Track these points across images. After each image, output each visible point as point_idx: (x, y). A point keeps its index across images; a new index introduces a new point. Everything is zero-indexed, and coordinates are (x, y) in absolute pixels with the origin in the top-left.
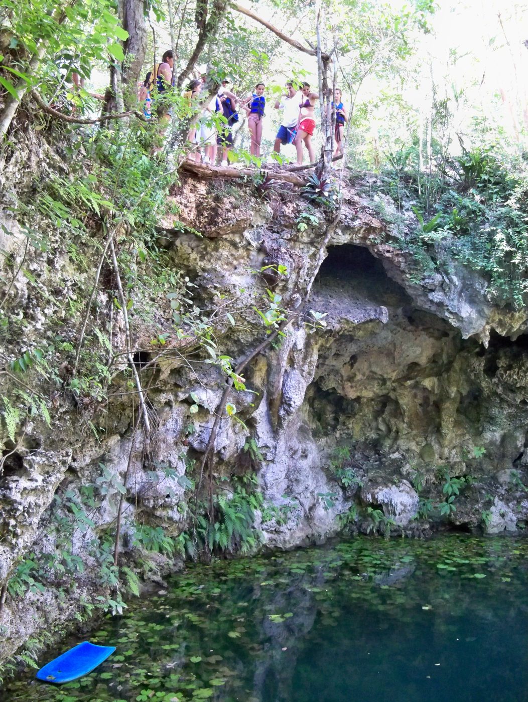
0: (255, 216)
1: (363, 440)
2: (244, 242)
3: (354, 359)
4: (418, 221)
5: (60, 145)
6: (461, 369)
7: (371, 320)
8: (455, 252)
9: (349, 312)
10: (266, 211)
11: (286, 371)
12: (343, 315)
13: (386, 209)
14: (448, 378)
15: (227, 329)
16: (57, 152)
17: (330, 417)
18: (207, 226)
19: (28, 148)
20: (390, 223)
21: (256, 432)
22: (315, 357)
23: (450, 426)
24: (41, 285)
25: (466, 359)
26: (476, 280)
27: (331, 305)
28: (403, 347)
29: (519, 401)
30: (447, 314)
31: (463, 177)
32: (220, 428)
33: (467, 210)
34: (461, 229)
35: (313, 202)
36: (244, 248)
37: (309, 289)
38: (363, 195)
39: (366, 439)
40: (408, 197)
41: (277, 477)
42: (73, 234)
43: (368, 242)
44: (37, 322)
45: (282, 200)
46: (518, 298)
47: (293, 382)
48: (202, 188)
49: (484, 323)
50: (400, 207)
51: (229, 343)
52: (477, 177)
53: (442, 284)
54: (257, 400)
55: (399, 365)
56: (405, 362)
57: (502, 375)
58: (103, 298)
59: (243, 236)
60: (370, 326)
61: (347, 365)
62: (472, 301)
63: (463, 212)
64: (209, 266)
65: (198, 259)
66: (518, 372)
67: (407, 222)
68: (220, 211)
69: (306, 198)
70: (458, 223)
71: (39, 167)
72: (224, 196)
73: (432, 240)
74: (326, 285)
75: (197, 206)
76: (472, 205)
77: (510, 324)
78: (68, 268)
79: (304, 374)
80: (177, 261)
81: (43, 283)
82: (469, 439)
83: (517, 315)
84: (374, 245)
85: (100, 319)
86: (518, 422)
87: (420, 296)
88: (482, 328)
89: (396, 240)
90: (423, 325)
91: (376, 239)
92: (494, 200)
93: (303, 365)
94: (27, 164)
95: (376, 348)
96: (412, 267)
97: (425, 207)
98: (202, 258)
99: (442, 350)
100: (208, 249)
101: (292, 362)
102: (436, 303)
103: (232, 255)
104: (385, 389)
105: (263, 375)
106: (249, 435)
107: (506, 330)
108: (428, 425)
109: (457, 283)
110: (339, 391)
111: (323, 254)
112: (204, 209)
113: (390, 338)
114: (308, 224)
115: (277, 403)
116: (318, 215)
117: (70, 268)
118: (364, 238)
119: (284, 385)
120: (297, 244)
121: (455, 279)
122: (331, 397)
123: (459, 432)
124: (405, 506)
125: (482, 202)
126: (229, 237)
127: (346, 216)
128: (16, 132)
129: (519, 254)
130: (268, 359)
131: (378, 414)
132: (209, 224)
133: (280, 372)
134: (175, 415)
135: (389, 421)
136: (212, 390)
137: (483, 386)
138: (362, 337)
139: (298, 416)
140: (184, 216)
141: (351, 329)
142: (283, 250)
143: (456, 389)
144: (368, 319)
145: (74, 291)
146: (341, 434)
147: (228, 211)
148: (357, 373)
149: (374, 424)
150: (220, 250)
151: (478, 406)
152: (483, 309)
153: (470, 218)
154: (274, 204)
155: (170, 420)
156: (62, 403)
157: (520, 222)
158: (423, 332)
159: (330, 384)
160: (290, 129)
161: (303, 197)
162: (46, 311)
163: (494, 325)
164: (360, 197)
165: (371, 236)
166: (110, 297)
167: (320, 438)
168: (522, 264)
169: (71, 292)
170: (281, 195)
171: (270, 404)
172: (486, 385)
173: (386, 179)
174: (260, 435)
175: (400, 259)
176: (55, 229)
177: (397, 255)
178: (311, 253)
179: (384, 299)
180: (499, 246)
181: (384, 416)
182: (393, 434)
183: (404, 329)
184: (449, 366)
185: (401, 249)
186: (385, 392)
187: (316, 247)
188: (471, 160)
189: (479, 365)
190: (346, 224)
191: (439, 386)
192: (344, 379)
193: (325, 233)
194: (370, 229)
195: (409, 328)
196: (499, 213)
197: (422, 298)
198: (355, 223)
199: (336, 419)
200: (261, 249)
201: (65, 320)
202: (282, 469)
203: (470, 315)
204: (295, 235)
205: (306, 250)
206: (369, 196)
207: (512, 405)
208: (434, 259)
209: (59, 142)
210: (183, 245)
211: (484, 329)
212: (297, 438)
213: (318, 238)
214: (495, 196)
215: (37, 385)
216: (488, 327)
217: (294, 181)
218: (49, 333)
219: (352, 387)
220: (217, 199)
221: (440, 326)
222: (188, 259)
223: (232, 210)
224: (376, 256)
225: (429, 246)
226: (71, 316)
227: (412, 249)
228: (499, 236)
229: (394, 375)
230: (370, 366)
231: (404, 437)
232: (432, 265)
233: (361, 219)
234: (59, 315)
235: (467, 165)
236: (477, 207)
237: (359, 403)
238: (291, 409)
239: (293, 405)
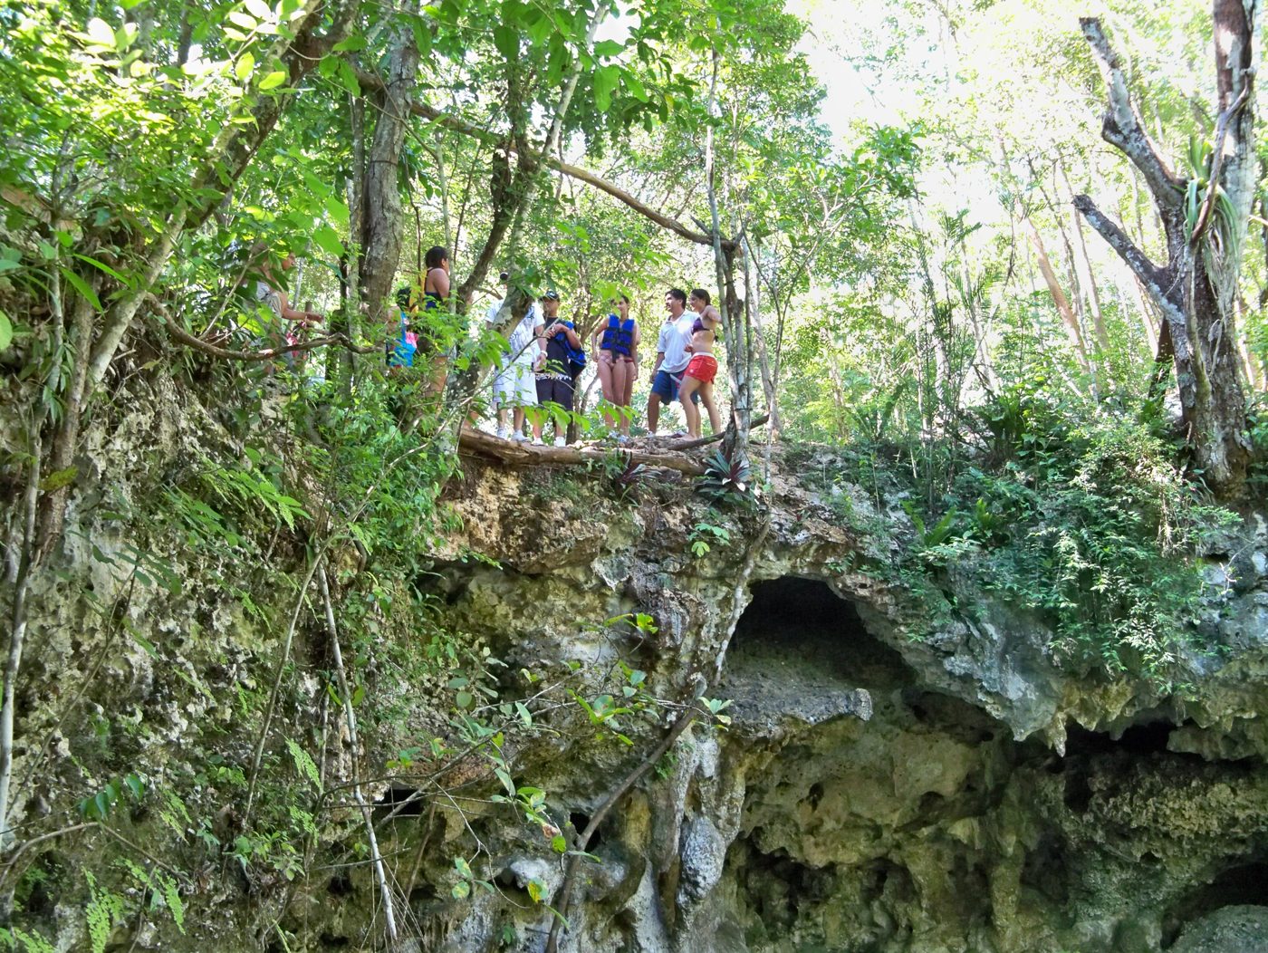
0: (612, 532)
1: (845, 946)
2: (594, 582)
3: (817, 791)
4: (914, 526)
5: (228, 406)
6: (1021, 801)
7: (841, 717)
8: (986, 579)
9: (798, 702)
10: (631, 524)
11: (685, 819)
12: (787, 709)
13: (855, 508)
14: (999, 818)
15: (569, 743)
16: (220, 419)
17: (779, 904)
18: (523, 554)
19: (154, 407)
20: (863, 533)
21: (636, 938)
22: (740, 791)
23: (1011, 911)
24: (181, 659)
25: (1029, 779)
26: (1031, 628)
27: (765, 690)
28: (908, 764)
29: (1139, 855)
30: (980, 696)
31: (992, 443)
32: (566, 932)
33: (1003, 501)
34: (995, 536)
35: (718, 503)
36: (594, 593)
37: (719, 663)
38: (812, 486)
39: (852, 945)
40: (894, 484)
42: (250, 567)
43: (825, 571)
44: (171, 729)
45: (662, 502)
46: (1111, 657)
47: (700, 839)
48: (512, 486)
49: (1053, 708)
50: (881, 504)
51: (577, 771)
52: (1017, 439)
53: (968, 639)
54: (634, 874)
55: (903, 798)
56: (914, 792)
57: (1100, 807)
58: (310, 684)
59: (591, 570)
60: (840, 728)
61: (806, 802)
62: (1026, 667)
63: (996, 504)
64: (531, 628)
65: (511, 616)
66: (1131, 799)
67: (895, 530)
68: (545, 525)
69: (706, 497)
70: (988, 525)
71: (176, 442)
72: (552, 498)
73: (942, 559)
74: (754, 655)
75: (503, 518)
76: (1011, 491)
77: (1103, 708)
78: (240, 630)
79: (721, 822)
80: (472, 620)
81: (188, 657)
82: (1050, 936)
83: (1114, 688)
84: (836, 575)
85: (301, 724)
86: (1144, 898)
87: (928, 665)
88: (1049, 719)
89: (875, 563)
90: (942, 720)
91: (838, 564)
92: (1050, 478)
93: (717, 807)
94: (151, 436)
95: (856, 768)
96: (910, 612)
97: (926, 502)
98: (518, 613)
99: (983, 766)
100: (529, 596)
101: (695, 801)
102: (960, 677)
103: (573, 606)
104: (880, 846)
105: (643, 828)
106: (622, 944)
107: (1097, 720)
108: (969, 910)
109: (995, 637)
110: (794, 854)
111: (742, 599)
112: (515, 522)
113: (881, 748)
114: (711, 543)
115: (673, 879)
116: (728, 525)
117: (245, 631)
118: (817, 564)
119: (682, 845)
120: (694, 581)
121: (991, 629)
122: (780, 867)
123: (1030, 923)
125: (1029, 485)
126: (565, 572)
127: (781, 525)
128: (131, 379)
129: (1105, 575)
130: (649, 798)
131: (871, 894)
132: (527, 550)
133: (673, 821)
134: (477, 910)
135: (893, 907)
136: (547, 860)
137: (1067, 829)
138: (828, 750)
139: (715, 904)
140: (479, 536)
141: (804, 735)
142: (667, 593)
143: (1014, 838)
144: (835, 713)
145: (251, 671)
146: (802, 937)
147: (560, 524)
148: (825, 818)
149: (864, 915)
150: (551, 597)
151: (1063, 870)
152: (1048, 682)
153: (1009, 515)
154: (646, 509)
155: (469, 919)
156: (220, 886)
157: (1100, 514)
158: (943, 734)
159: (774, 841)
160: (675, 374)
161: (701, 495)
162: (191, 708)
163: (1073, 712)
164: (807, 489)
165: (829, 560)
166: (323, 684)
167: (761, 945)
168: (1113, 592)
169: (244, 674)
170: (659, 493)
171: (660, 883)
172: (1073, 828)
173: (853, 454)
174: (643, 943)
175: (886, 599)
176: (214, 558)
177: (880, 592)
178: (720, 596)
179: (864, 677)
180: (1066, 562)
181: (882, 898)
182: (902, 933)
183: (907, 730)
184: (998, 797)
185: (886, 581)
186: (880, 851)
187: (729, 586)
188: (1002, 410)
189: (1055, 789)
190: (782, 540)
191: (981, 833)
192: (802, 830)
193: (744, 559)
194: (826, 547)
195: (915, 728)
196: (1061, 501)
197: (933, 669)
198: (797, 538)
199: (792, 908)
200: (626, 593)
201: (232, 727)
203: (1025, 694)
204: (690, 565)
205: (710, 592)
206: (823, 487)
207: (1128, 865)
208: (948, 595)
209: (225, 401)
210: (482, 591)
211: (1054, 720)
212: (715, 946)
213: (732, 568)
214: (1051, 471)
215: (168, 850)
216: (1061, 716)
217: (683, 465)
218: (199, 751)
219: (817, 845)
220: (539, 503)
221: (975, 720)
222: (492, 615)
223: (567, 523)
224: (841, 596)
225: (937, 572)
226: (244, 718)
227: (906, 578)
228: (1065, 543)
229: (895, 819)
230: (849, 802)
231: (923, 937)
232: (945, 606)
233: (808, 529)
234: (218, 716)
235: (995, 419)
236: (1020, 494)
237: (834, 875)
238: (699, 890)
239: (702, 883)
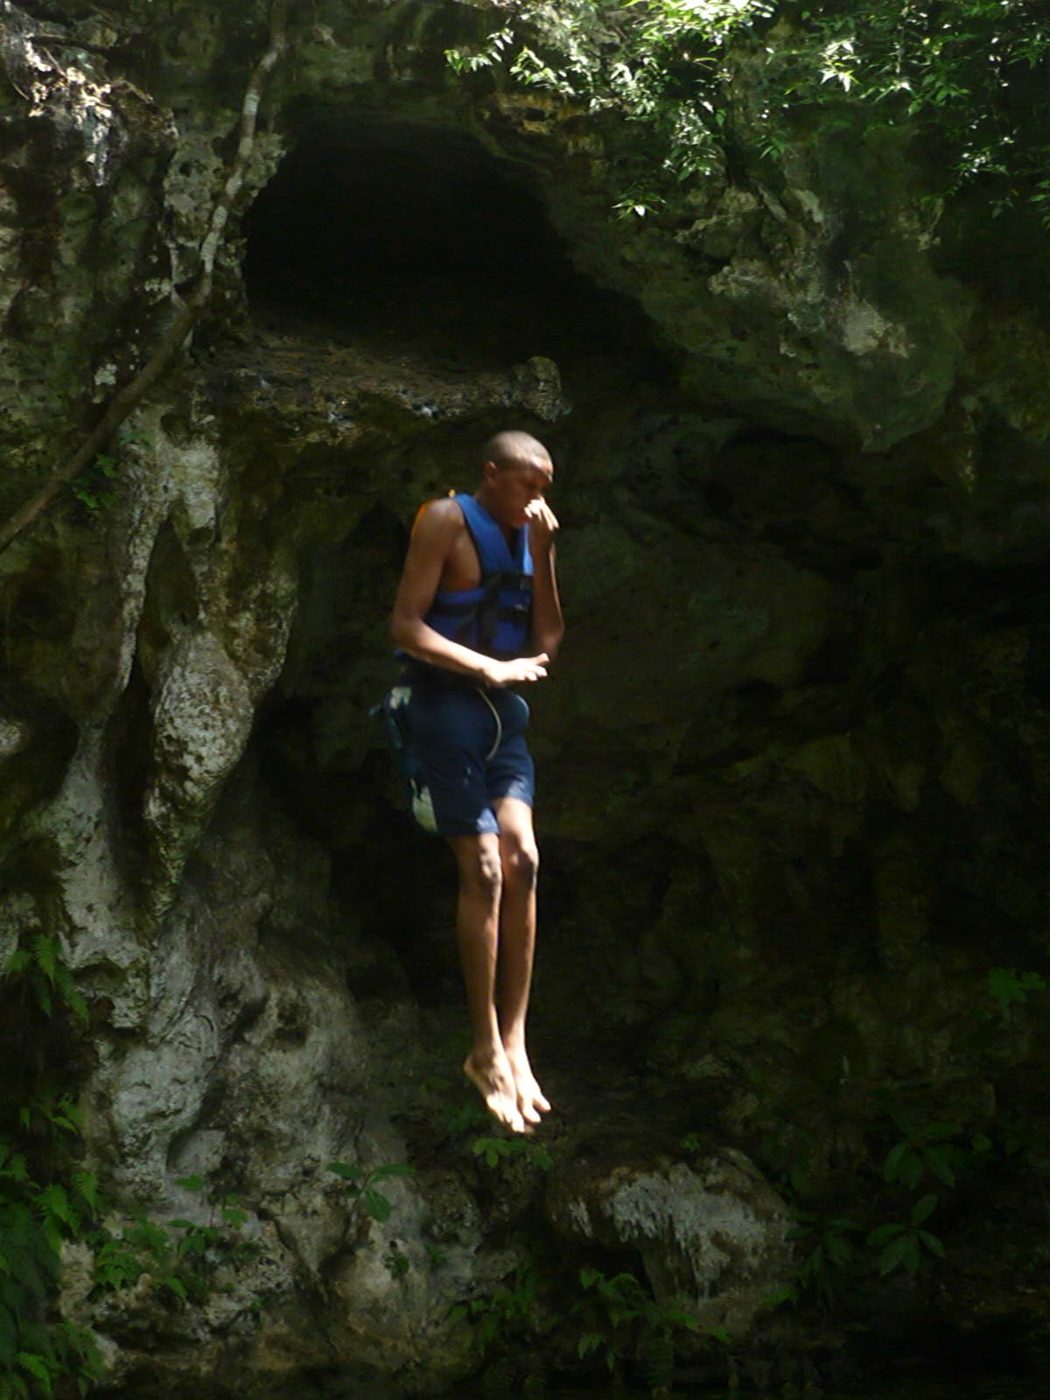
11: (149, 618)
12: (372, 385)
21: (62, 907)
41: (160, 1104)
47: (193, 679)
79: (240, 647)
93: (232, 613)
101: (186, 599)
102: (741, 308)
106: (35, 922)
109: (818, 217)
119: (142, 677)
121: (809, 201)
124: (735, 1252)
163: (998, 397)
174: (78, 916)
175: (586, 142)
182: (699, 994)
202: (186, 1072)
203: (883, 345)
205: (198, 118)
216: (969, 404)
224: (488, 139)
238: (189, 785)
239: (196, 771)
